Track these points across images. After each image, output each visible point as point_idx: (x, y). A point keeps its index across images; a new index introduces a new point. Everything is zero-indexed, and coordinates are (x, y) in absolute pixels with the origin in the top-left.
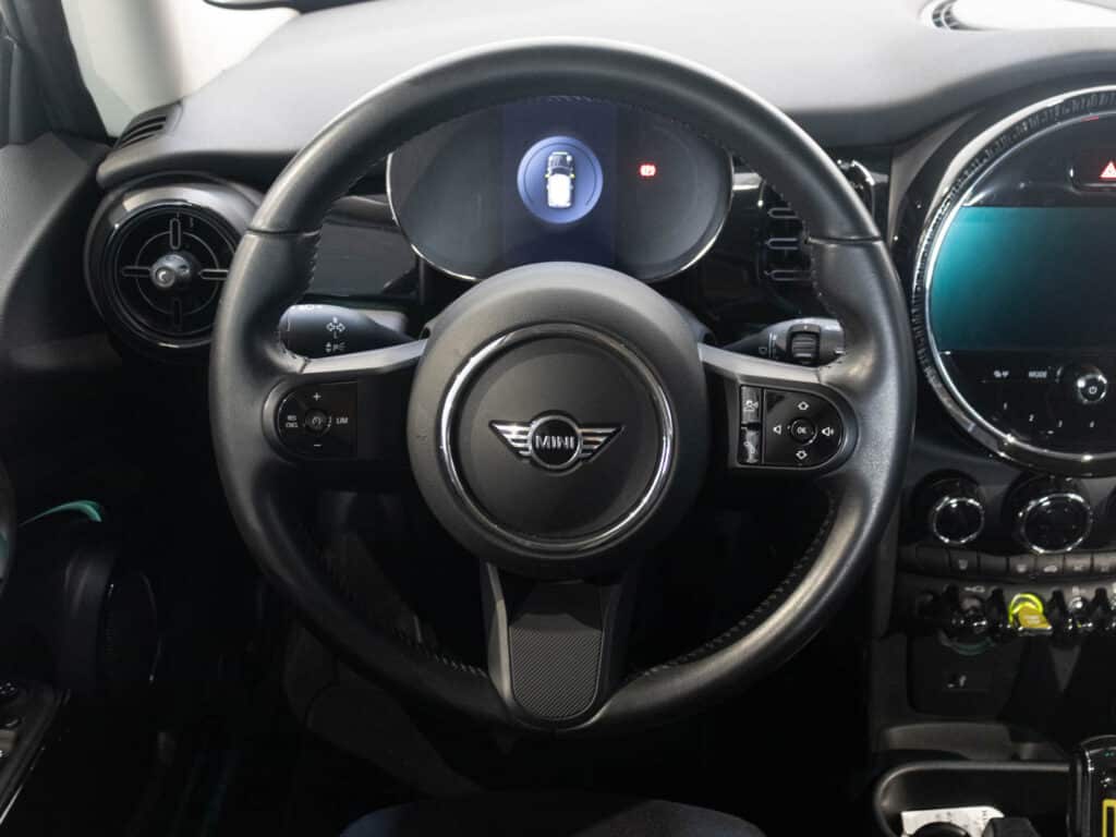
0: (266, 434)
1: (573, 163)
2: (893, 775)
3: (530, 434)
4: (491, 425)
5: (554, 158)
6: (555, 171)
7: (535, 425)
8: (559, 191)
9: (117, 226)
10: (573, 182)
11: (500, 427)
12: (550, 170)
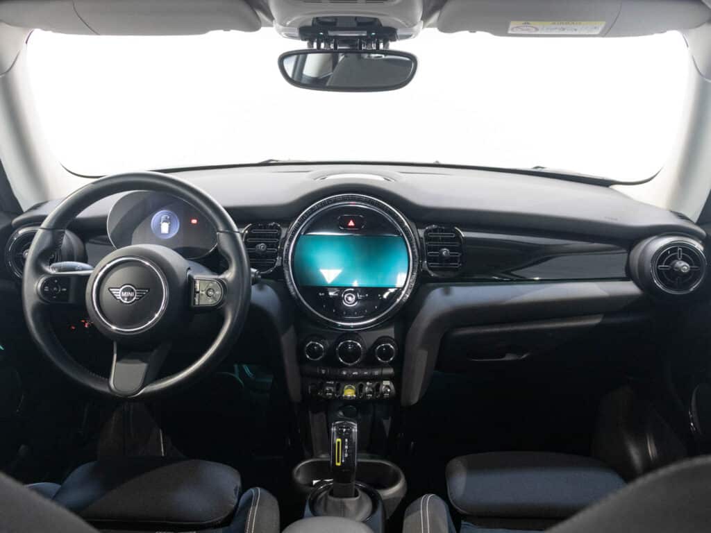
0: (37, 293)
1: (170, 219)
2: (303, 463)
3: (120, 293)
4: (109, 289)
5: (163, 217)
6: (164, 221)
7: (121, 289)
8: (165, 228)
9: (15, 239)
10: (170, 225)
11: (111, 290)
12: (162, 220)
